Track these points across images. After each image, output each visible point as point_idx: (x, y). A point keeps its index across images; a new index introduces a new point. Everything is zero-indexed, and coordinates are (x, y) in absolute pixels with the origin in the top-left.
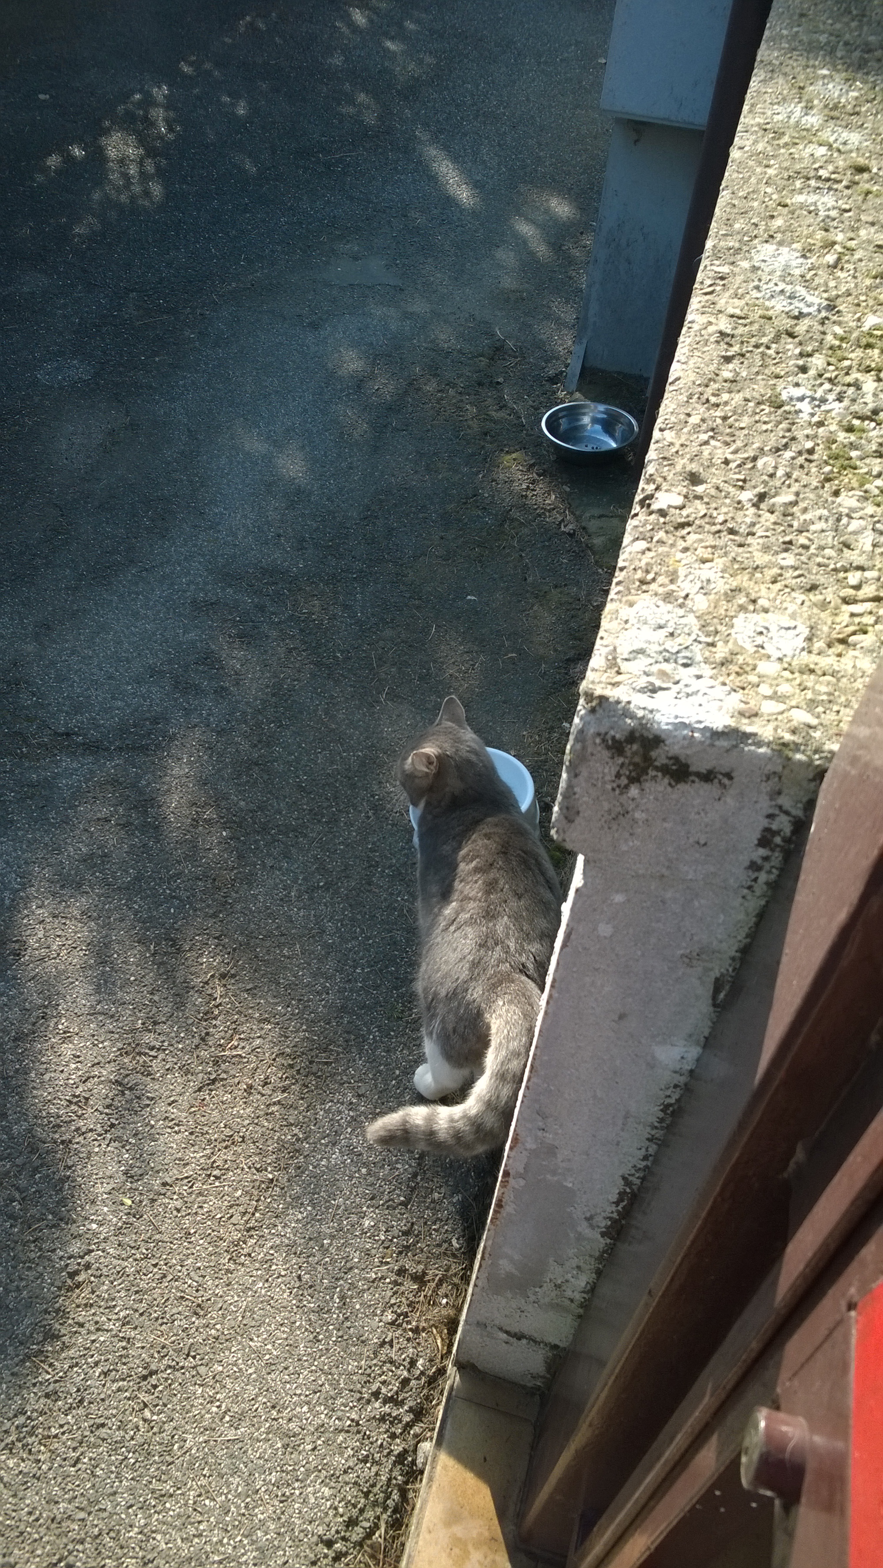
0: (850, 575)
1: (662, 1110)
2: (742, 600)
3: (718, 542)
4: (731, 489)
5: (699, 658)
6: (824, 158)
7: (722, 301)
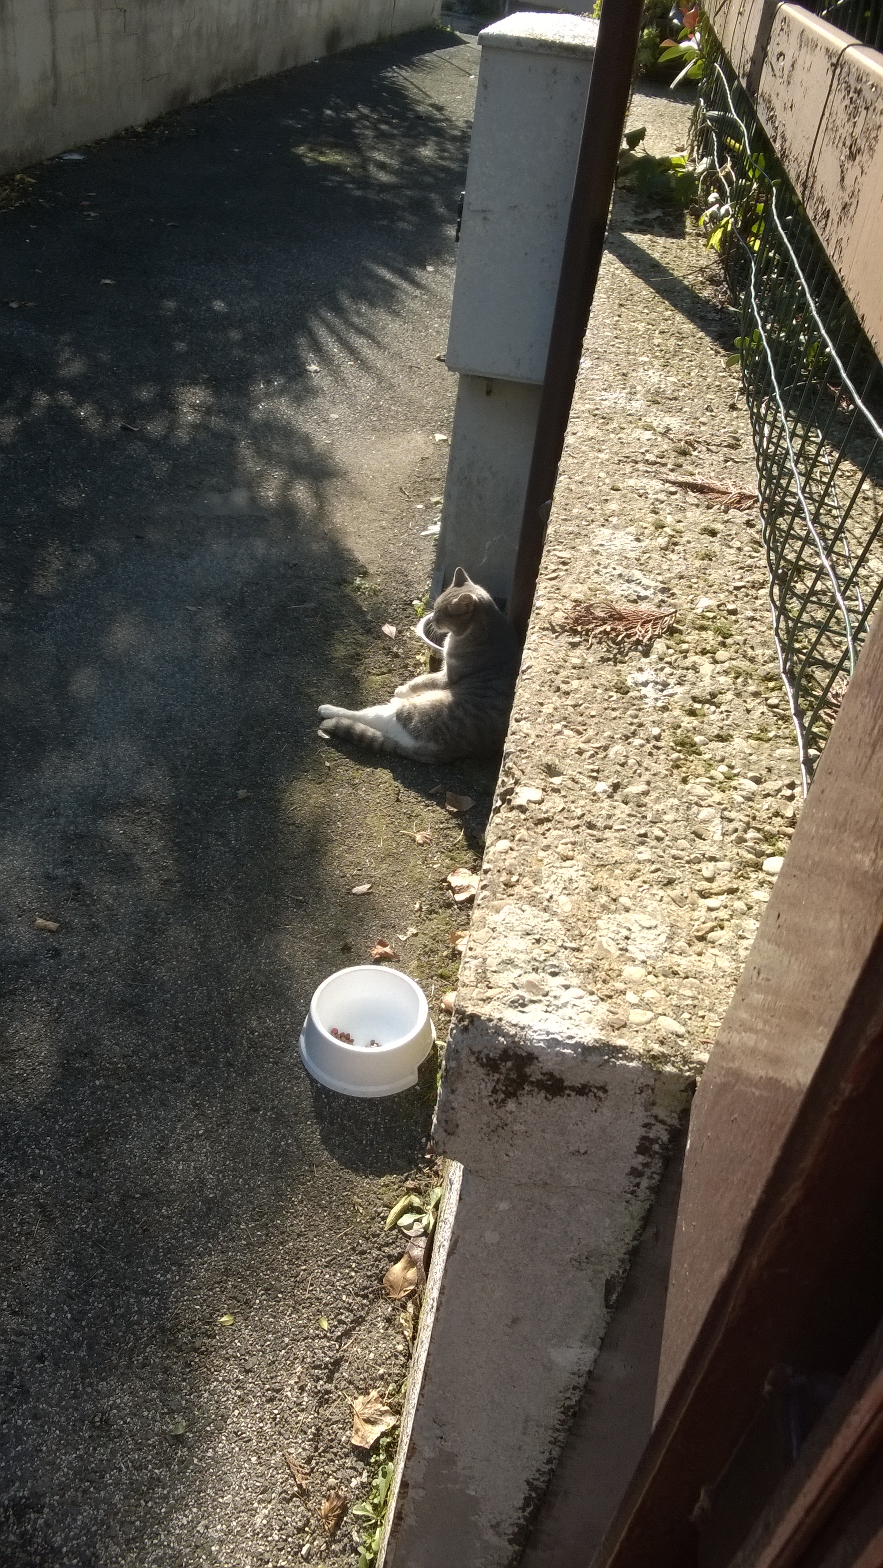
0: (703, 866)
1: (562, 1413)
2: (603, 899)
3: (576, 839)
4: (587, 781)
5: (566, 966)
6: (650, 443)
7: (566, 586)
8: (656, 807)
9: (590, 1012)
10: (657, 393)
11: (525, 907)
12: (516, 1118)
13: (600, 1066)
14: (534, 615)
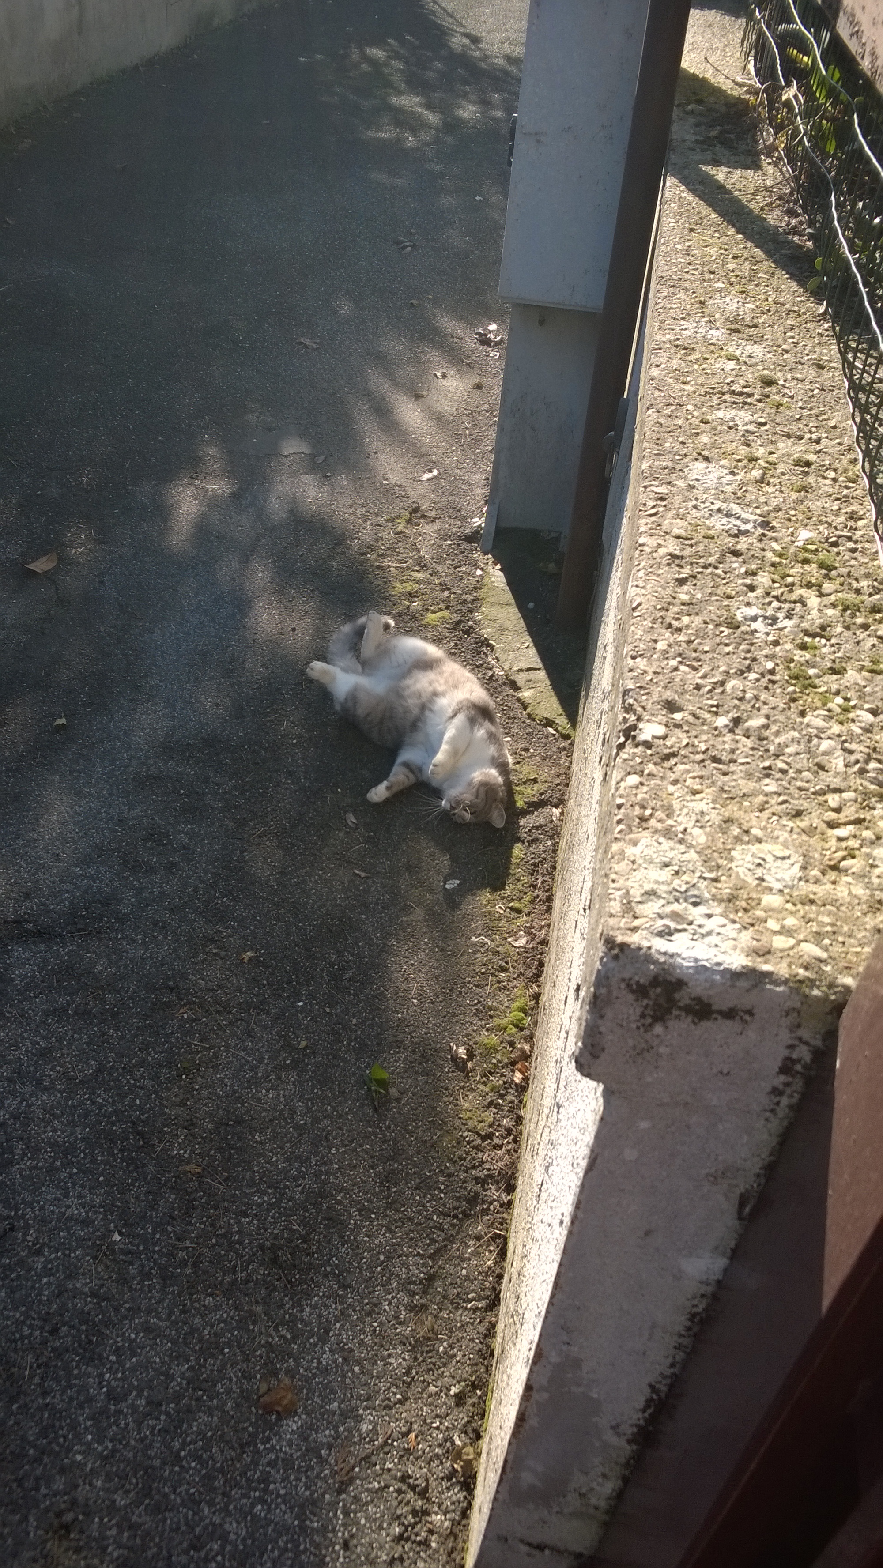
0: (829, 797)
1: (688, 1319)
2: (736, 831)
3: (703, 773)
4: (707, 716)
5: (707, 895)
6: (734, 373)
7: (667, 522)
8: (777, 740)
9: (734, 939)
10: (735, 321)
11: (662, 840)
12: (662, 1042)
13: (748, 991)
14: (638, 552)
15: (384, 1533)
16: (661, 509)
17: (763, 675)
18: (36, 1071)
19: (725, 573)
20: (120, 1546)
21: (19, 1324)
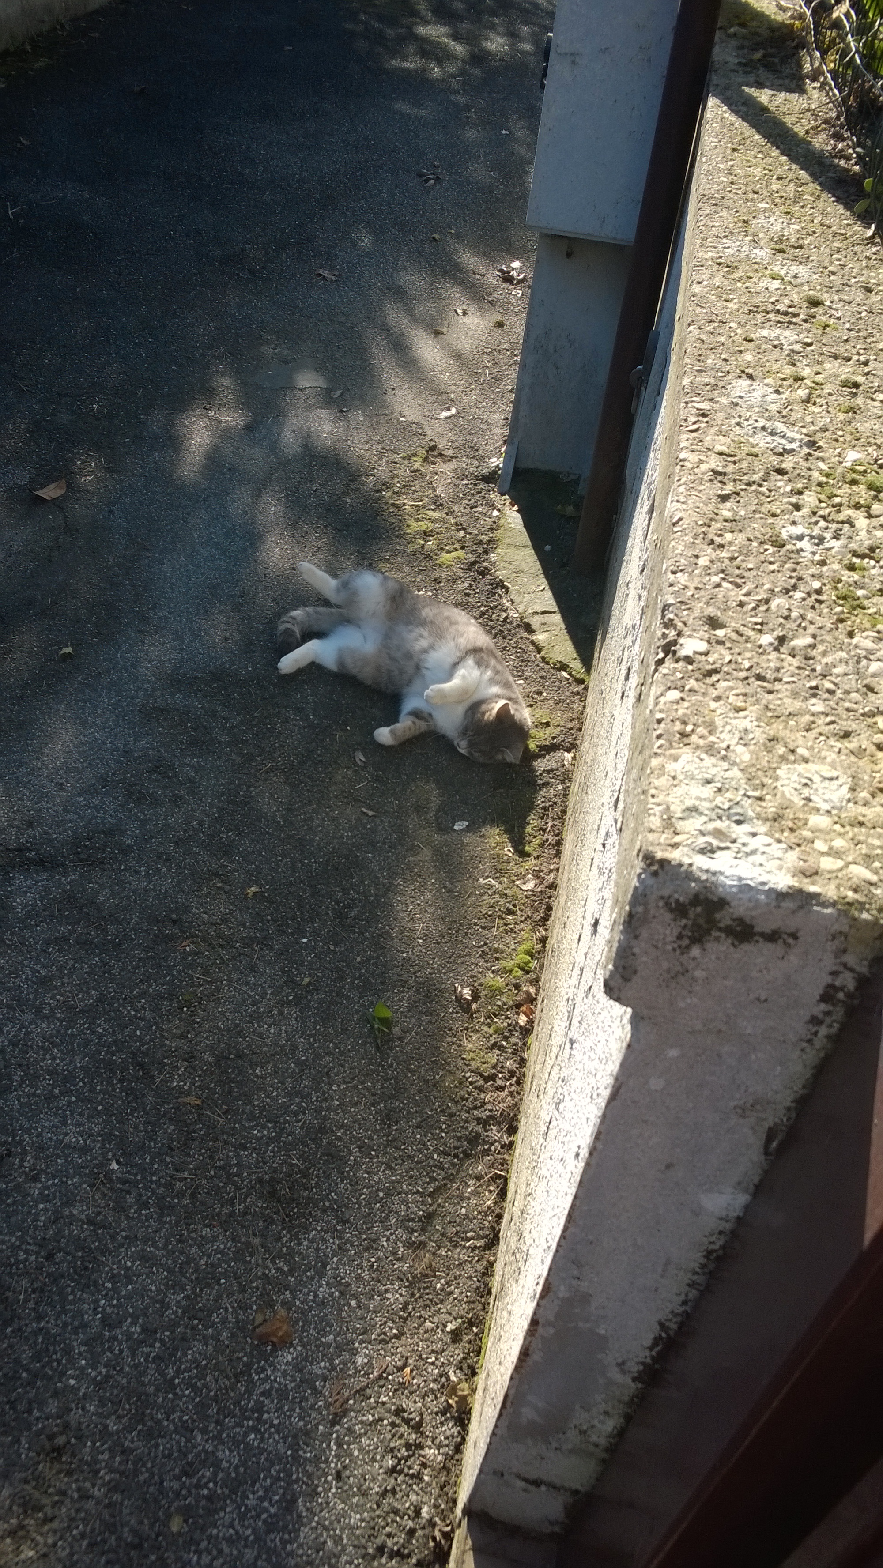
0: (878, 719)
1: (705, 1256)
2: (781, 750)
3: (747, 690)
4: (751, 633)
5: (751, 814)
6: (779, 292)
7: (708, 438)
8: (824, 660)
9: (780, 859)
10: (780, 241)
11: (703, 756)
12: (698, 965)
13: (794, 912)
14: (678, 467)
15: (377, 1465)
16: (703, 425)
17: (809, 594)
18: (35, 999)
19: (770, 491)
20: (111, 1471)
21: (15, 1248)
